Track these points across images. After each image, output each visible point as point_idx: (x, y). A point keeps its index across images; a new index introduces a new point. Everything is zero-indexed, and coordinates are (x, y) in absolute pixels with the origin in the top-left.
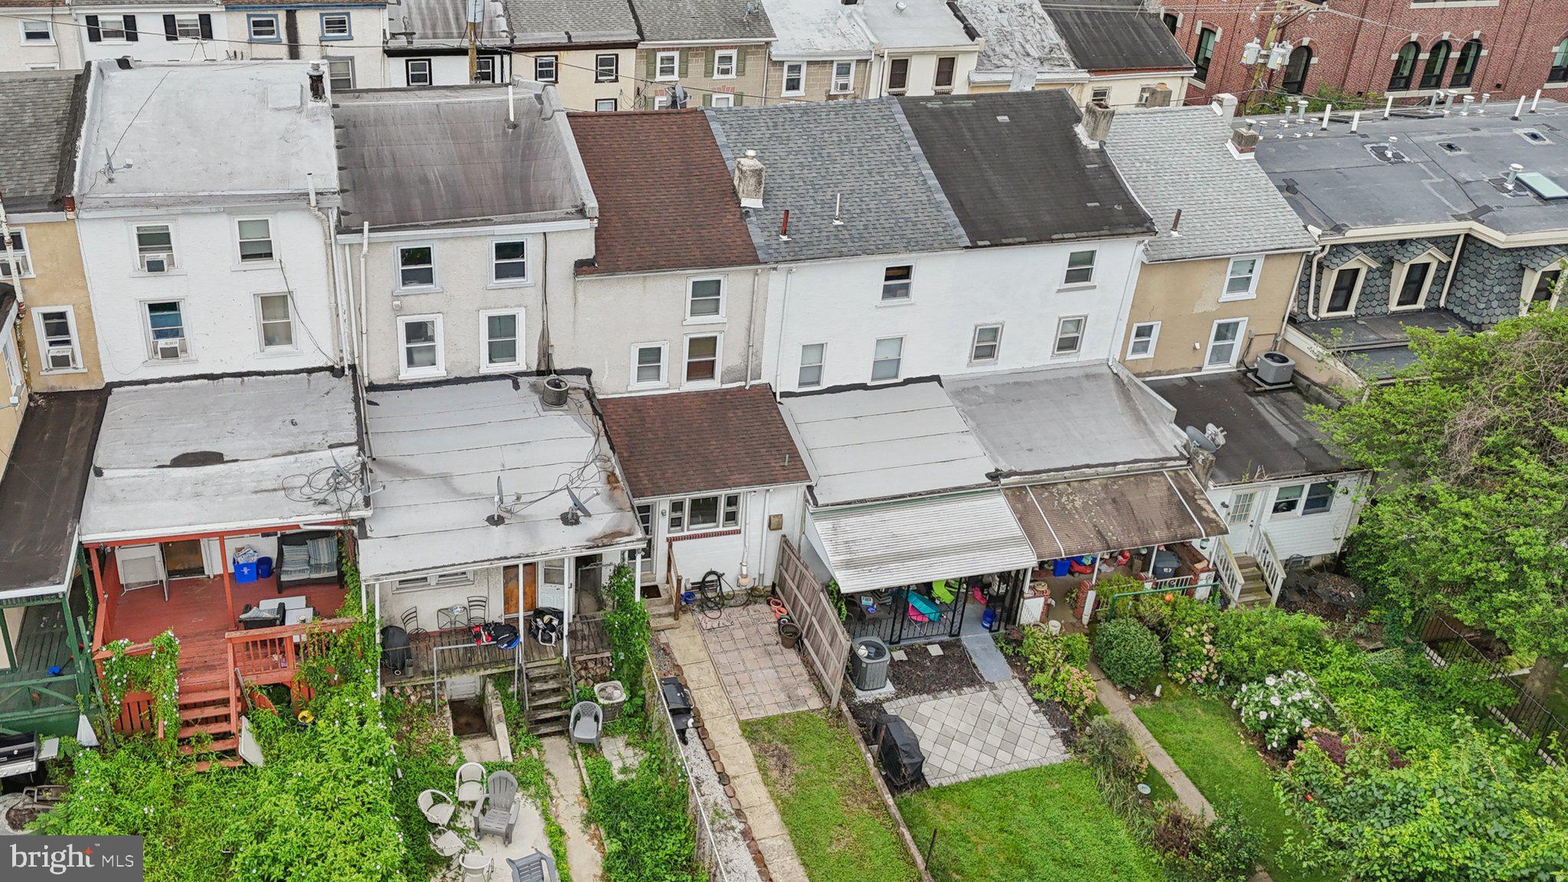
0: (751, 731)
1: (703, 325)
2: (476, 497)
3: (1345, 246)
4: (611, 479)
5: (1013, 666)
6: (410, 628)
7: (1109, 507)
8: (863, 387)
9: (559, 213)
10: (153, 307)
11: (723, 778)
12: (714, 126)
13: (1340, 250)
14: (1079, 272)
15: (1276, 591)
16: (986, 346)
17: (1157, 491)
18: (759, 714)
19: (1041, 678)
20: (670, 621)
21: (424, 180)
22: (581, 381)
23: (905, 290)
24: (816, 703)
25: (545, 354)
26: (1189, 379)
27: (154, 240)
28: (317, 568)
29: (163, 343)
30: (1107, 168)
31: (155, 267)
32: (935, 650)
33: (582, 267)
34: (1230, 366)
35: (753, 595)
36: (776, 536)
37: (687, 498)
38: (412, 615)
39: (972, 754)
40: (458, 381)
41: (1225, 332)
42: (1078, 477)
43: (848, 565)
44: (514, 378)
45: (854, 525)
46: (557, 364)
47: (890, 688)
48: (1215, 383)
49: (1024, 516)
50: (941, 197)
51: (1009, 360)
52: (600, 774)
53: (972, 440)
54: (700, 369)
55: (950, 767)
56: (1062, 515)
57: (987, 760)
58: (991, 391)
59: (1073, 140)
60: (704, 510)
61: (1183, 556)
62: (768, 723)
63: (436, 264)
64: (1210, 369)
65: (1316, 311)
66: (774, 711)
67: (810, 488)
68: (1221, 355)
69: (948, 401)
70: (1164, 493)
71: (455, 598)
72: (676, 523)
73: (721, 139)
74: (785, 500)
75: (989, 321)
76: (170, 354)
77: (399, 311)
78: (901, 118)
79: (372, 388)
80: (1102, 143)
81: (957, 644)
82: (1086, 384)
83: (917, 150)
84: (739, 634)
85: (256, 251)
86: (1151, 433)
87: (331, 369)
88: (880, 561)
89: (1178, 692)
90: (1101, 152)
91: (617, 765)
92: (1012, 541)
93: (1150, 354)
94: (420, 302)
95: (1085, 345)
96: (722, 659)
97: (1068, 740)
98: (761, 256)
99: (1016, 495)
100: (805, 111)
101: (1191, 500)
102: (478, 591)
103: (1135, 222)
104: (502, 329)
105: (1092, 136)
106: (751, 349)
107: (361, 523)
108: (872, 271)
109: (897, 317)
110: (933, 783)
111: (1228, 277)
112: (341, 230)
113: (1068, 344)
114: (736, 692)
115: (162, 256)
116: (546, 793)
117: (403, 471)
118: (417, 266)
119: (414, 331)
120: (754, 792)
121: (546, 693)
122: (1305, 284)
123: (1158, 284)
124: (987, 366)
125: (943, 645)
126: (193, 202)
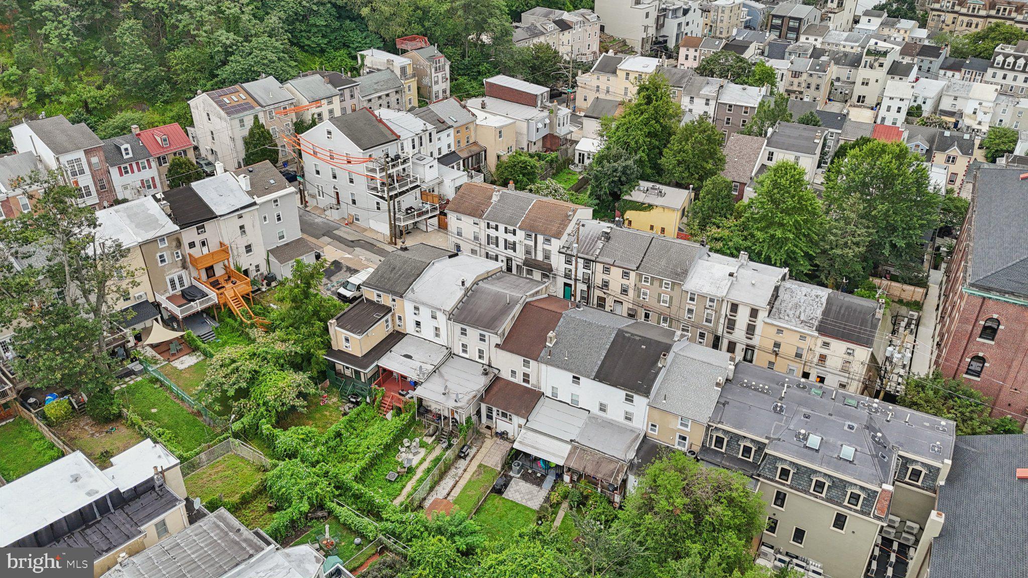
0: (480, 466)
1: (526, 370)
3: (720, 429)
4: (475, 397)
5: (551, 487)
6: (426, 407)
7: (594, 464)
8: (568, 404)
10: (416, 321)
11: (465, 470)
12: (562, 319)
13: (717, 429)
14: (629, 399)
16: (603, 408)
17: (612, 466)
18: (486, 464)
19: (553, 493)
20: (489, 437)
21: (476, 312)
22: (496, 371)
23: (578, 383)
24: (498, 468)
25: (490, 362)
27: (416, 308)
29: (417, 329)
30: (657, 373)
31: (416, 314)
32: (539, 475)
33: (497, 346)
34: (685, 449)
36: (520, 429)
37: (500, 410)
38: (428, 405)
39: (519, 496)
40: (471, 360)
41: (682, 438)
42: (594, 452)
43: (520, 442)
44: (483, 364)
45: (530, 434)
46: (492, 365)
47: (519, 476)
49: (571, 454)
50: (600, 363)
51: (609, 415)
52: (442, 455)
53: (579, 430)
54: (526, 381)
55: (511, 496)
56: (581, 458)
57: (520, 499)
58: (600, 421)
59: (657, 362)
60: (504, 415)
62: (485, 467)
63: (468, 333)
64: (677, 447)
65: (710, 444)
66: (489, 465)
67: (527, 421)
68: (681, 444)
69: (587, 418)
70: (614, 467)
72: (498, 415)
73: (559, 324)
74: (522, 421)
75: (603, 402)
76: (418, 332)
77: (461, 340)
78: (613, 335)
79: (452, 354)
80: (663, 366)
81: (545, 477)
82: (627, 432)
83: (608, 346)
84: (502, 448)
85: (434, 317)
86: (627, 452)
87: (446, 347)
88: (527, 445)
90: (660, 369)
91: (446, 456)
92: (564, 458)
93: (655, 433)
94: (465, 340)
95: (633, 421)
96: (492, 451)
97: (542, 507)
98: (540, 360)
99: (575, 448)
101: (618, 473)
103: (646, 393)
104: (481, 353)
105: (663, 363)
106: (538, 381)
107: (421, 382)
108: (570, 375)
109: (576, 389)
110: (503, 496)
111: (680, 421)
112: (449, 319)
113: (628, 419)
114: (487, 457)
115: (418, 312)
116: (430, 453)
117: (441, 375)
118: (464, 332)
119: (463, 345)
120: (467, 476)
121: (444, 435)
122: (707, 435)
123: (655, 412)
124: (602, 414)
125: (542, 475)
126: (423, 304)
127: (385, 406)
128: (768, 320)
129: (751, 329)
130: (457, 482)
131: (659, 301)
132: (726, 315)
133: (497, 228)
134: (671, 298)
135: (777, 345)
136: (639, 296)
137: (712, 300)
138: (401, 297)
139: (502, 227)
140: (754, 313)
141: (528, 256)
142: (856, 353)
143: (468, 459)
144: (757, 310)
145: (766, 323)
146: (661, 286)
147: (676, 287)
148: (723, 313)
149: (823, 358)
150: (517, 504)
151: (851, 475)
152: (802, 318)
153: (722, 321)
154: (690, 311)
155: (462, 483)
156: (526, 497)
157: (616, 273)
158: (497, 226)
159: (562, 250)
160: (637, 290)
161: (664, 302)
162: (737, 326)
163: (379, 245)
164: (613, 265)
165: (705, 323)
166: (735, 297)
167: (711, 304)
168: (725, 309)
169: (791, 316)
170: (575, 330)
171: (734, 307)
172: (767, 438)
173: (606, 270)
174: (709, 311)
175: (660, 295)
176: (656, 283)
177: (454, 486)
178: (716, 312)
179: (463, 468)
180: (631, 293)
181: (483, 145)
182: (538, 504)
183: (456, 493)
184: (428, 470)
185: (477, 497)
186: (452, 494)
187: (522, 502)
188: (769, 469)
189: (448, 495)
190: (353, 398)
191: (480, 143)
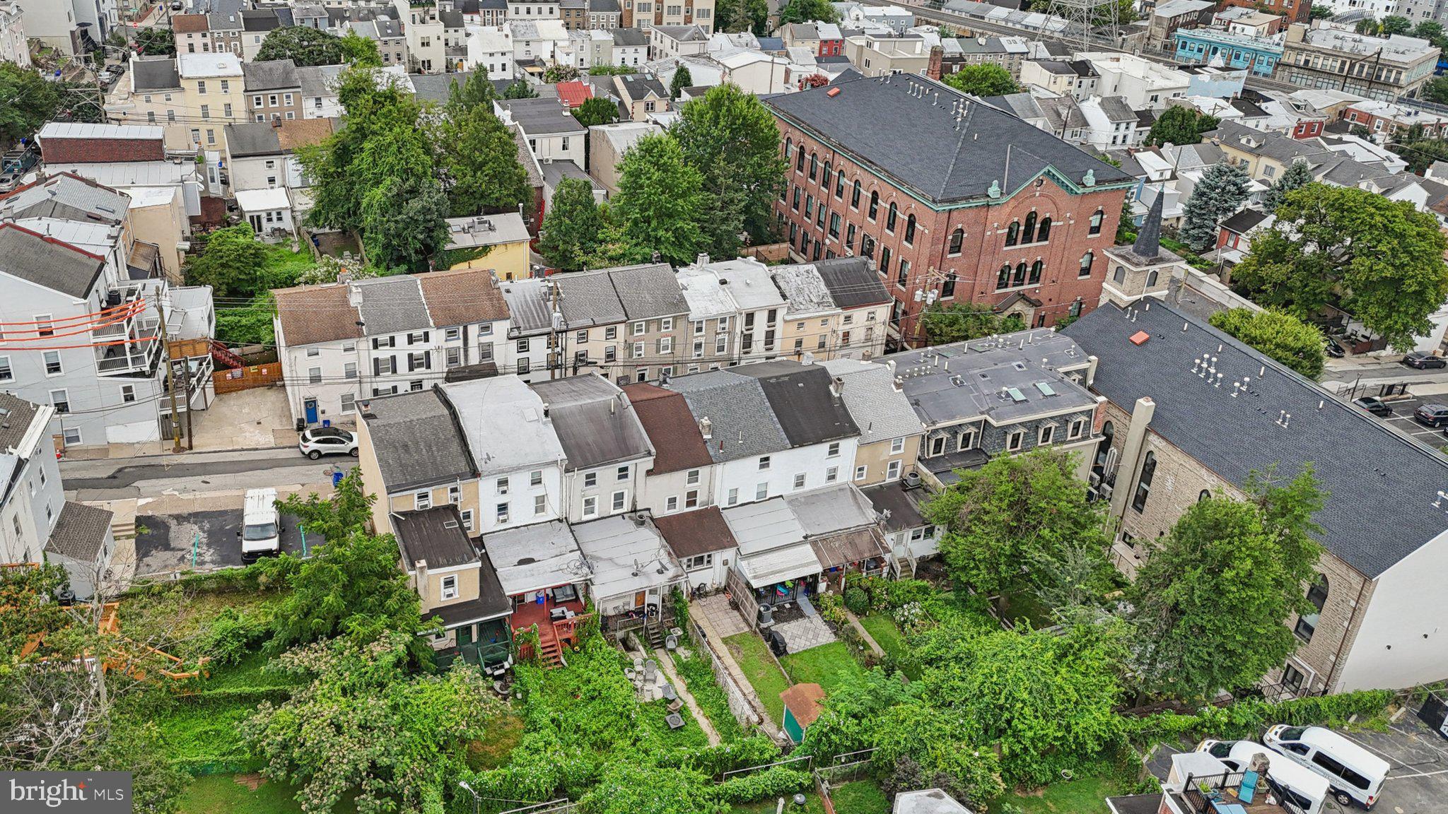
0: (725, 641)
1: (692, 487)
2: (624, 566)
3: (937, 430)
4: (669, 554)
5: (816, 609)
6: (609, 615)
7: (849, 546)
8: (753, 503)
9: (641, 455)
10: (500, 506)
11: (719, 657)
12: (687, 400)
13: (935, 432)
14: (833, 451)
15: (914, 570)
16: (800, 482)
17: (866, 537)
18: (727, 635)
19: (826, 613)
20: (689, 603)
21: (589, 444)
22: (649, 513)
23: (768, 465)
24: (747, 629)
25: (634, 504)
26: (881, 485)
27: (503, 483)
28: (567, 596)
29: (501, 518)
30: (843, 405)
31: (504, 492)
32: (788, 606)
33: (649, 473)
34: (897, 479)
35: (718, 591)
36: (726, 567)
37: (694, 557)
38: (610, 610)
39: (803, 642)
40: (603, 518)
41: (893, 466)
42: (836, 534)
43: (755, 577)
44: (622, 515)
45: (755, 561)
46: (638, 508)
47: (772, 621)
48: (891, 487)
49: (817, 552)
50: (779, 426)
51: (808, 486)
52: (678, 659)
53: (797, 522)
54: (691, 503)
55: (796, 646)
56: (831, 550)
57: (808, 643)
58: (803, 500)
59: (829, 393)
60: (700, 560)
61: (878, 561)
62: (731, 638)
63: (597, 478)
64: (889, 481)
65: (928, 455)
66: (732, 633)
67: (738, 549)
68: (893, 474)
69: (786, 506)
70: (869, 538)
71: (619, 603)
72: (689, 566)
73: (691, 407)
74: (729, 554)
75: (800, 473)
76: (504, 521)
77: (584, 496)
78: (760, 389)
79: (572, 524)
80: (841, 394)
81: (796, 603)
82: (839, 494)
83: (768, 404)
84: (715, 606)
85: (536, 482)
86: (863, 514)
87: (559, 520)
88: (766, 575)
89: (875, 613)
90: (840, 398)
91: (683, 656)
92: (813, 563)
93: (864, 477)
94: (591, 492)
95: (838, 477)
96: (710, 616)
97: (836, 634)
98: (712, 460)
99: (814, 544)
101: (879, 540)
102: (627, 600)
103: (854, 431)
104: (619, 498)
105: (836, 391)
106: (710, 494)
107: (590, 580)
108: (756, 460)
109: (765, 475)
110: (791, 652)
111: (892, 446)
112: (567, 471)
113: (832, 477)
114: (717, 627)
115: (505, 488)
116: (663, 668)
117: (598, 558)
118: (591, 480)
119: (588, 502)
120: (729, 660)
121: (655, 634)
122: (923, 445)
123: (865, 450)
124: (800, 490)
125: (790, 604)
126: (518, 469)
127: (549, 650)
128: (788, 318)
129: (770, 337)
131: (658, 351)
132: (742, 332)
133: (392, 342)
134: (674, 339)
135: (799, 343)
136: (631, 355)
137: (723, 321)
138: (472, 475)
139: (401, 339)
140: (772, 315)
141: (454, 366)
142: (876, 314)
144: (775, 311)
145: (785, 321)
146: (659, 329)
147: (679, 322)
148: (738, 331)
149: (846, 335)
150: (813, 649)
151: (1068, 406)
152: (815, 300)
153: (737, 339)
154: (698, 346)
155: (737, 673)
156: (810, 636)
157: (598, 334)
158: (392, 339)
159: (512, 335)
160: (629, 346)
161: (666, 348)
162: (755, 338)
163: (164, 461)
164: (595, 326)
165: (717, 354)
166: (749, 304)
167: (722, 326)
168: (740, 325)
169: (804, 302)
170: (716, 405)
171: (750, 318)
172: (982, 413)
173: (583, 338)
174: (720, 337)
175: (658, 341)
176: (653, 327)
178: (729, 333)
180: (620, 355)
181: (149, 242)
182: (828, 635)
183: (748, 688)
184: (693, 687)
185: (773, 673)
186: (746, 692)
187: (814, 644)
188: (998, 444)
189: (744, 695)
190: (497, 669)
191: (142, 240)
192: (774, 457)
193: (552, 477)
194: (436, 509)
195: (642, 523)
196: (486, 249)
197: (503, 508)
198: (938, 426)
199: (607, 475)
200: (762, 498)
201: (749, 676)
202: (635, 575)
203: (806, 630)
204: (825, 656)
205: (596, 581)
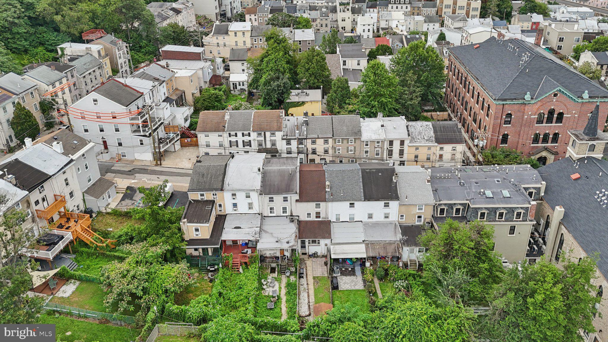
0: (314, 278)
1: (318, 210)
3: (441, 204)
4: (296, 236)
5: (362, 273)
6: (265, 256)
7: (383, 249)
8: (348, 222)
9: (293, 193)
10: (233, 204)
11: (307, 284)
12: (326, 173)
13: (440, 205)
14: (386, 205)
15: (418, 266)
16: (370, 216)
17: (393, 247)
18: (317, 276)
19: (365, 276)
20: (307, 259)
21: (274, 185)
22: (297, 218)
23: (354, 206)
24: (326, 275)
25: (291, 213)
26: (412, 225)
27: (234, 195)
28: (253, 245)
29: (234, 209)
30: (396, 186)
31: (234, 199)
32: (350, 269)
33: (297, 201)
34: (422, 223)
35: (323, 256)
36: (326, 247)
37: (311, 240)
38: (265, 254)
39: (348, 286)
40: (278, 216)
41: (419, 217)
42: (379, 242)
43: (334, 254)
44: (286, 216)
45: (337, 247)
46: (294, 215)
47: (339, 274)
48: (416, 226)
49: (367, 249)
50: (362, 190)
51: (375, 219)
52: (289, 281)
53: (363, 234)
54: (318, 217)
55: (343, 287)
56: (374, 249)
57: (350, 287)
58: (371, 225)
59: (392, 179)
60: (314, 242)
62: (317, 277)
63: (274, 199)
64: (417, 223)
65: (437, 215)
66: (319, 275)
67: (331, 240)
68: (420, 221)
69: (362, 226)
70: (394, 247)
71: (272, 252)
72: (309, 243)
73: (326, 176)
74: (328, 241)
75: (370, 212)
76: (235, 210)
77: (269, 206)
78: (360, 173)
79: (264, 217)
80: (397, 181)
81: (354, 269)
82: (389, 225)
83: (361, 180)
84: (318, 262)
85: (248, 197)
86: (396, 236)
87: (258, 214)
88: (339, 254)
89: (388, 281)
90: (396, 183)
91: (292, 280)
92: (364, 253)
93: (404, 220)
94: (272, 205)
95: (390, 218)
96: (314, 266)
97: (365, 286)
98: (327, 200)
99: (367, 245)
100: (343, 171)
101: (398, 249)
102: (275, 251)
103: (397, 198)
104: (285, 209)
105: (395, 179)
106: (327, 214)
107: (258, 240)
108: (348, 203)
109: (352, 211)
110: (340, 289)
111: (418, 208)
112: (260, 194)
113: (387, 217)
114: (314, 272)
115: (235, 197)
116: (281, 282)
117: (266, 232)
118: (271, 200)
119: (271, 209)
120: (311, 287)
121: (284, 268)
122: (434, 210)
123: (403, 208)
124: (370, 220)
125: (351, 269)
126: (239, 190)
127: (236, 265)
128: (410, 145)
129: (401, 152)
130: (308, 292)
131: (348, 152)
132: (387, 148)
133: (236, 135)
134: (355, 148)
135: (416, 157)
136: (335, 152)
137: (378, 142)
138: (222, 190)
139: (240, 134)
140: (402, 143)
141: (261, 147)
142: (457, 149)
143: (305, 277)
144: (404, 141)
145: (409, 146)
146: (348, 143)
147: (357, 141)
148: (385, 147)
149: (441, 156)
150: (350, 290)
151: (514, 203)
152: (426, 138)
153: (385, 152)
154: (367, 152)
155: (312, 292)
156: (352, 284)
157: (320, 142)
159: (284, 138)
160: (334, 148)
161: (351, 151)
162: (394, 152)
163: (151, 168)
164: (318, 138)
165: (376, 156)
166: (391, 137)
167: (378, 144)
168: (386, 145)
169: (420, 139)
170: (337, 177)
171: (391, 143)
172: (467, 200)
173: (314, 142)
174: (377, 149)
175: (348, 148)
176: (345, 142)
177: (308, 296)
178: (381, 148)
179: (306, 283)
180: (330, 151)
181: (182, 89)
182: (361, 285)
183: (312, 299)
184: (288, 293)
185: (327, 296)
186: (311, 301)
187: (353, 288)
188: (473, 216)
189: (309, 302)
190: (212, 268)
191: (179, 88)
192: (357, 204)
193: (254, 196)
194: (207, 201)
195: (293, 221)
196: (303, 103)
197: (235, 205)
198: (441, 202)
199: (278, 199)
200: (352, 220)
201: (316, 295)
202: (277, 242)
203: (353, 281)
204: (354, 294)
205: (260, 241)
